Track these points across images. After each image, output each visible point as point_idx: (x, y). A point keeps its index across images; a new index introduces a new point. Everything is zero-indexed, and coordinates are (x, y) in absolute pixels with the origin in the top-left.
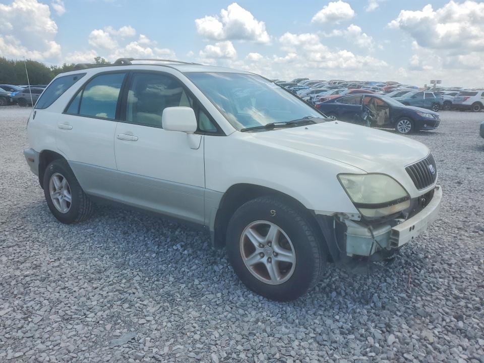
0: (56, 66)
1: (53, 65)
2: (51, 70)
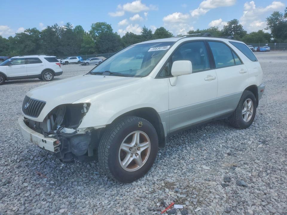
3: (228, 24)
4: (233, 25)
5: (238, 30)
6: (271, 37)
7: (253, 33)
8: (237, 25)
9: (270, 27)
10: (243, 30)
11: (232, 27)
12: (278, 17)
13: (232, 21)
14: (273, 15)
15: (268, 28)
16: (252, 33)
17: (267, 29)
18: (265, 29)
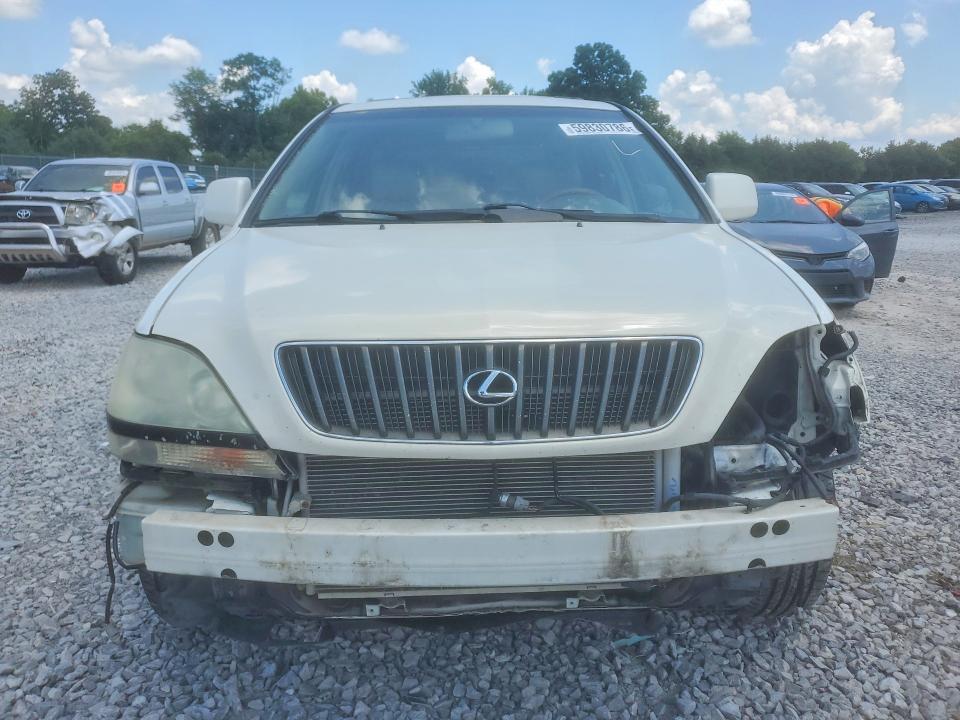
0: (872, 148)
1: (865, 147)
2: (861, 155)
3: (38, 83)
4: (57, 92)
5: (80, 111)
6: (192, 146)
7: (134, 127)
8: (71, 93)
9: (184, 113)
10: (98, 111)
11: (56, 98)
12: (206, 88)
13: (49, 74)
14: (187, 77)
15: (179, 116)
16: (130, 127)
17: (177, 120)
18: (171, 118)
